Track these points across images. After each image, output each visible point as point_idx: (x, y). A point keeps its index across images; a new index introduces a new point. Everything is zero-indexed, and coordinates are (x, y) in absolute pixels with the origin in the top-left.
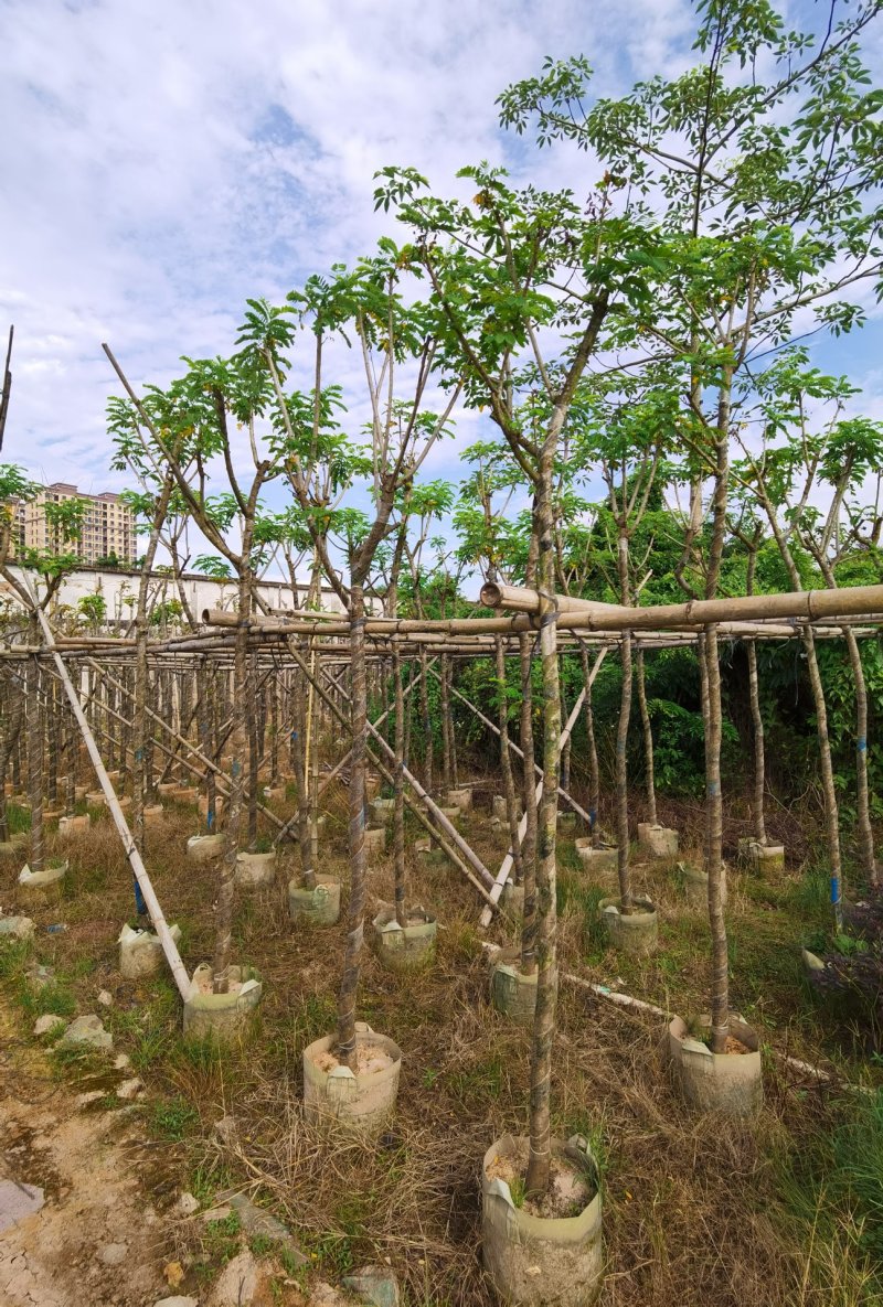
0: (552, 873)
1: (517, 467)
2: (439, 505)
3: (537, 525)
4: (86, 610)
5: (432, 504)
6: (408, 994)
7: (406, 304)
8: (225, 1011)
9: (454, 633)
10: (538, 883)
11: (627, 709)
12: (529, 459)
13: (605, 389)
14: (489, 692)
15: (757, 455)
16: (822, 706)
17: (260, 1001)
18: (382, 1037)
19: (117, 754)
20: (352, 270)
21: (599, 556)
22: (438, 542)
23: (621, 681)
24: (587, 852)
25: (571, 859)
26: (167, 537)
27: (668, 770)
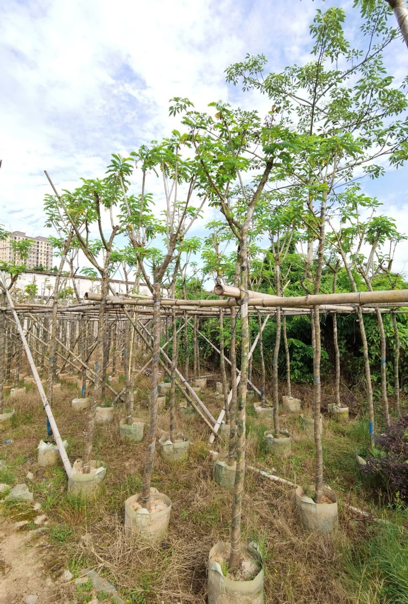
0: (244, 417)
1: (231, 232)
2: (195, 247)
3: (240, 259)
4: (28, 291)
5: (192, 247)
6: (175, 475)
7: (183, 159)
8: (88, 482)
9: (202, 306)
10: (237, 423)
11: (278, 343)
12: (236, 229)
13: (270, 199)
14: (215, 334)
15: (338, 230)
16: (366, 343)
17: (105, 477)
18: (162, 495)
19: (40, 359)
20: (159, 144)
21: (267, 274)
22: (194, 264)
23: (276, 329)
24: (258, 408)
25: (252, 412)
26: (68, 258)
27: (296, 371)
